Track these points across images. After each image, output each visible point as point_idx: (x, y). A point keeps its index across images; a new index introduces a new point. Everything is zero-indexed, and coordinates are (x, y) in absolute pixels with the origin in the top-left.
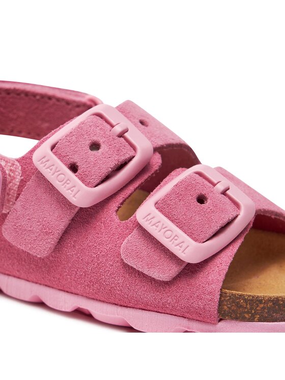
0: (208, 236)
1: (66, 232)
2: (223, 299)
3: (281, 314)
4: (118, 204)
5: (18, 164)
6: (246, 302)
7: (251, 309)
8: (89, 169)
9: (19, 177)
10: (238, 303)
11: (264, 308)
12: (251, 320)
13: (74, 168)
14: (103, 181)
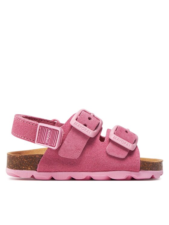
1: (84, 149)
6: (146, 164)
12: (148, 170)
14: (95, 129)
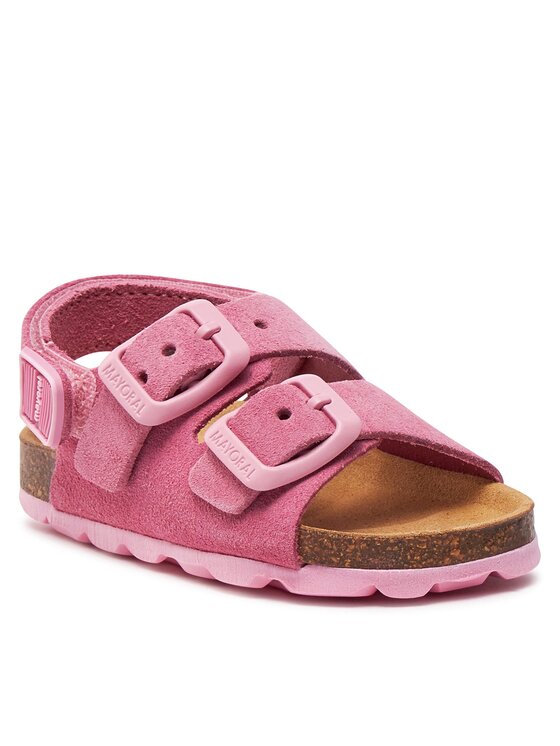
0: (281, 459)
1: (139, 459)
2: (302, 537)
3: (381, 560)
4: (197, 423)
5: (93, 376)
6: (332, 543)
7: (339, 550)
8: (158, 378)
9: (93, 392)
10: (322, 542)
11: (355, 550)
12: (341, 565)
13: (143, 377)
14: (176, 394)
